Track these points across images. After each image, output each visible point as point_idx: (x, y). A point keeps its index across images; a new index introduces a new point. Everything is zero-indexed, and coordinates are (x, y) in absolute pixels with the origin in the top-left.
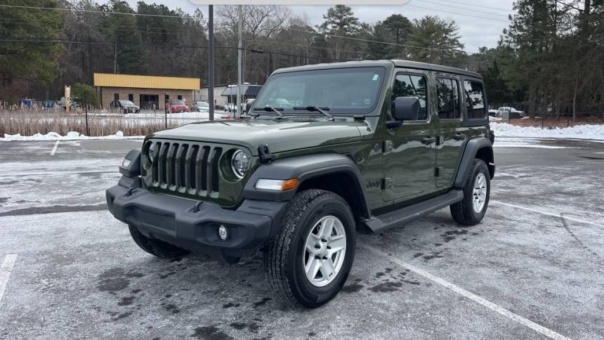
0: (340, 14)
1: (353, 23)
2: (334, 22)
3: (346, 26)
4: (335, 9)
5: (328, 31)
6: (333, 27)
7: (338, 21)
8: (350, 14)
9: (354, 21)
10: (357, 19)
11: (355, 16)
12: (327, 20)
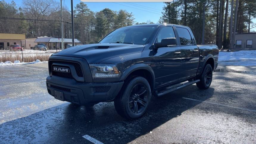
0: (82, 7)
1: (88, 11)
2: (79, 10)
3: (85, 12)
4: (80, 5)
5: (76, 14)
6: (79, 12)
7: (81, 10)
8: (86, 7)
9: (88, 10)
10: (89, 9)
11: (88, 8)
12: (76, 9)
